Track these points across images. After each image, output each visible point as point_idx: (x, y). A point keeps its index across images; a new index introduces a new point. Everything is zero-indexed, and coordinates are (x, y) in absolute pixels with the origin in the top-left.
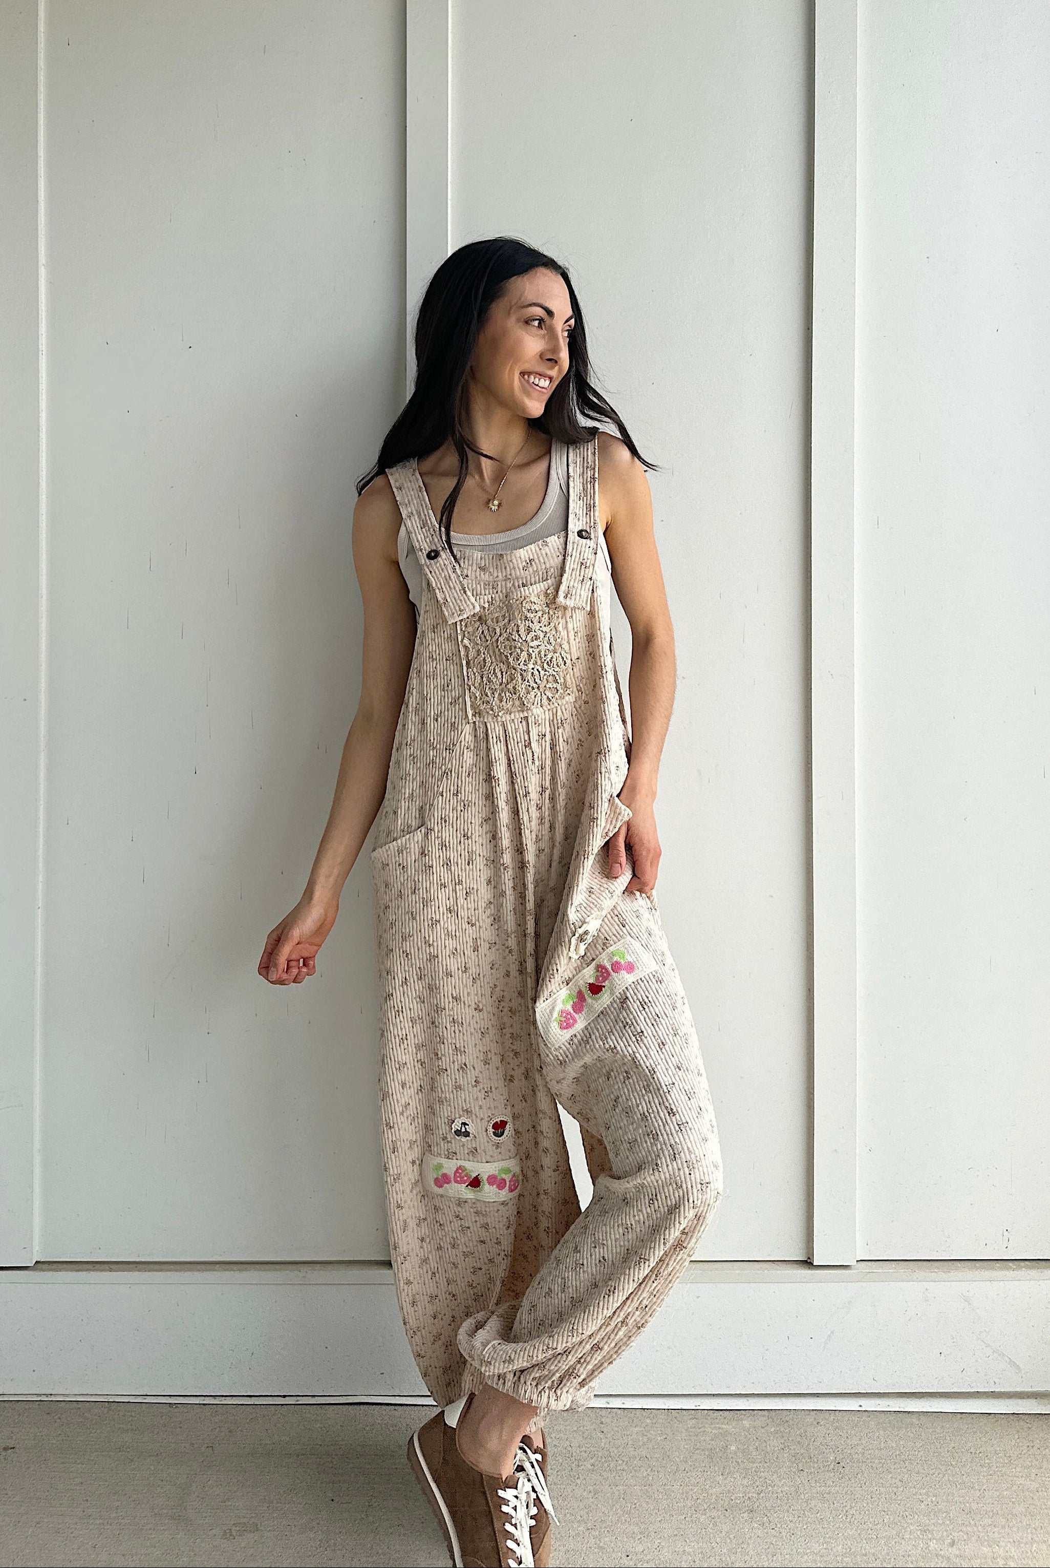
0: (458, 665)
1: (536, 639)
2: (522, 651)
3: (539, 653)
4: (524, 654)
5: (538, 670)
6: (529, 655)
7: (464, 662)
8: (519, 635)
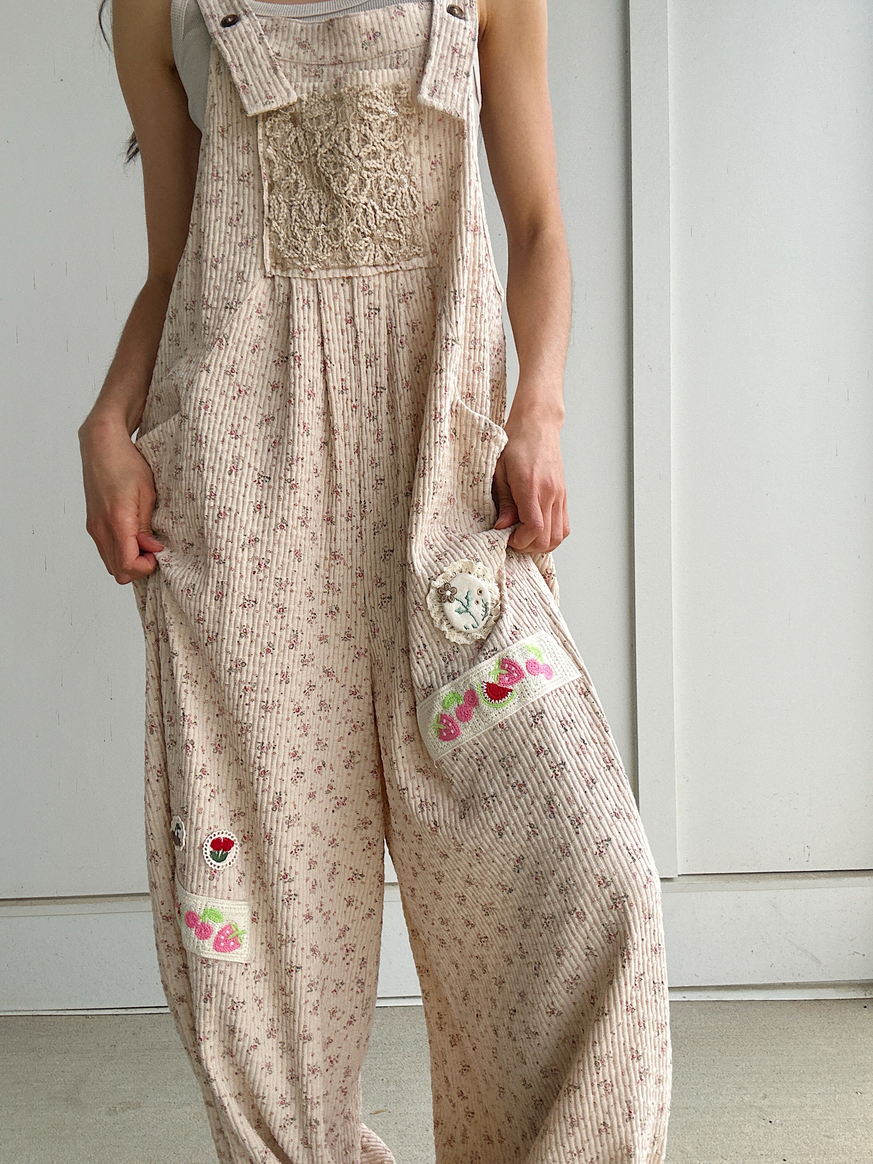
0: (256, 189)
1: (374, 158)
2: (352, 172)
3: (378, 179)
4: (356, 176)
5: (373, 207)
6: (362, 181)
7: (266, 185)
8: (350, 147)
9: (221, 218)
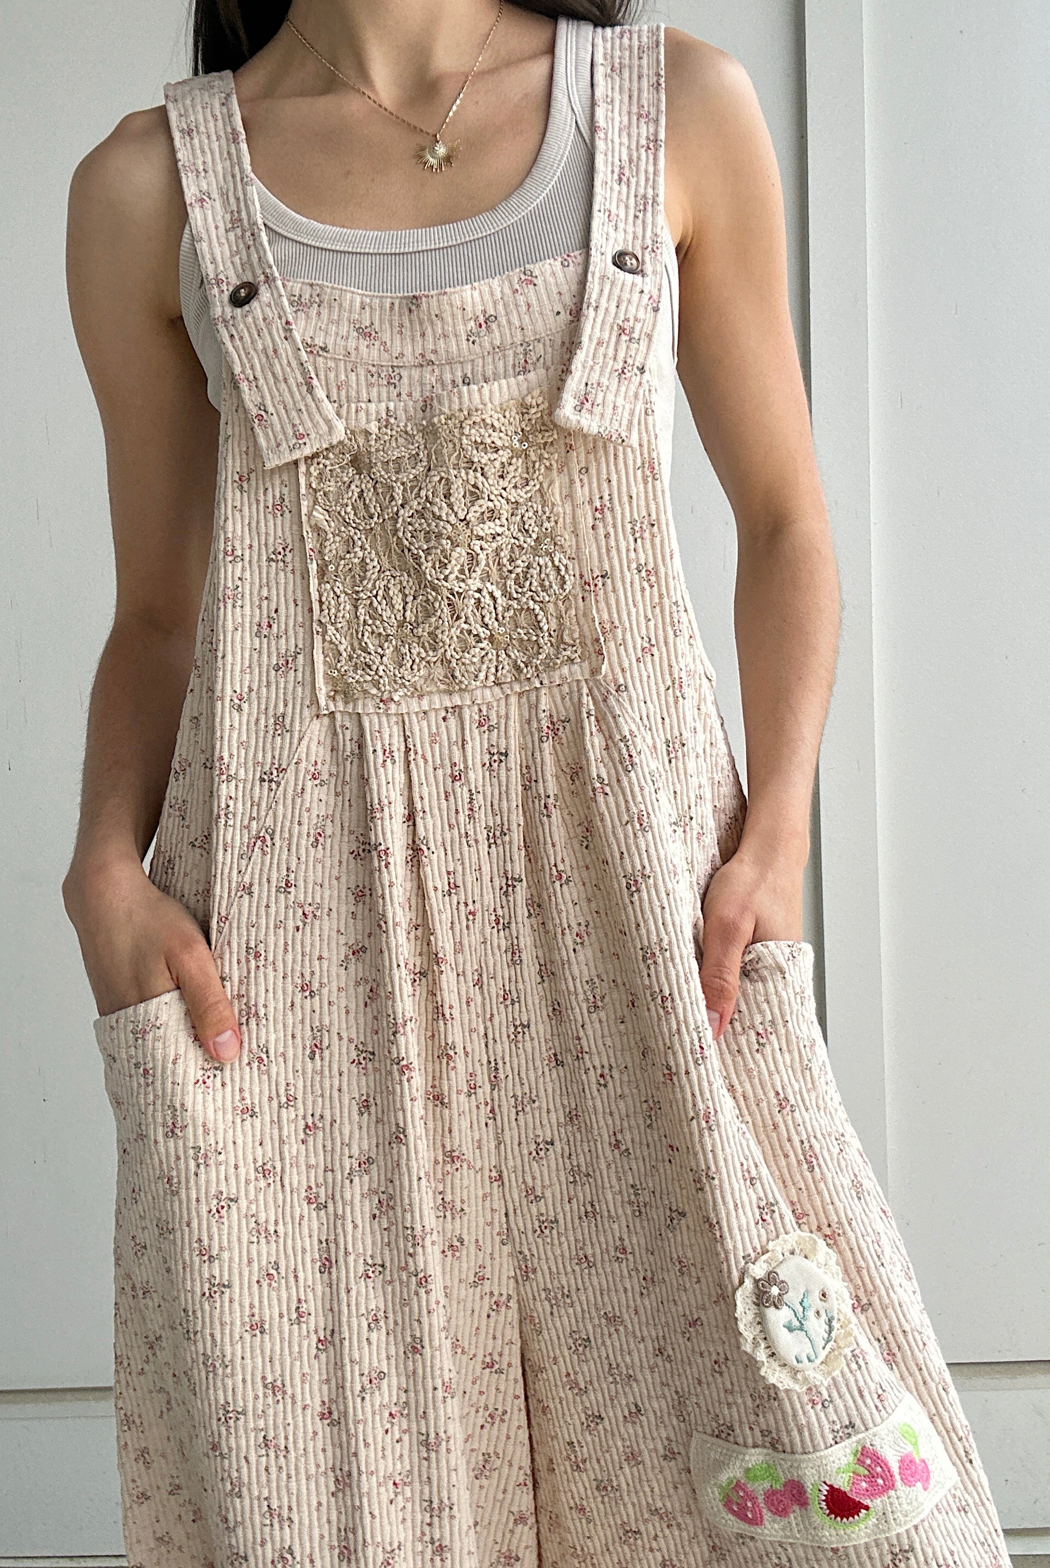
0: (298, 573)
1: (491, 519)
2: (455, 545)
3: (498, 552)
4: (461, 551)
5: (491, 594)
6: (473, 558)
7: (313, 568)
8: (450, 506)
9: (243, 625)
